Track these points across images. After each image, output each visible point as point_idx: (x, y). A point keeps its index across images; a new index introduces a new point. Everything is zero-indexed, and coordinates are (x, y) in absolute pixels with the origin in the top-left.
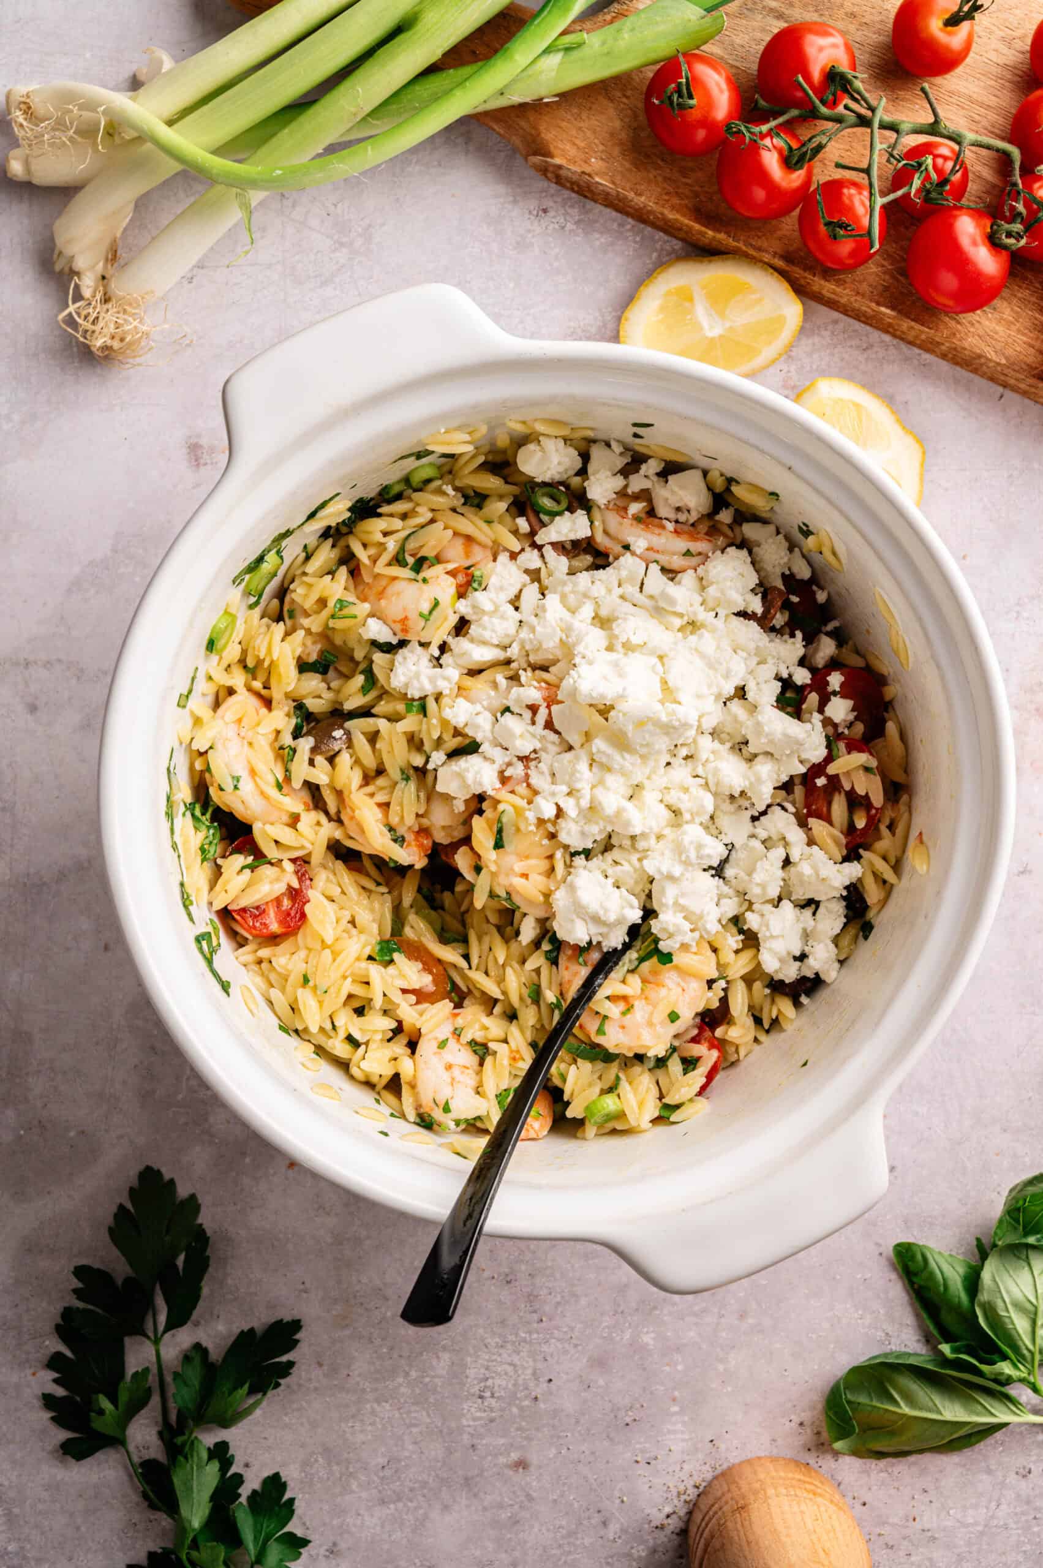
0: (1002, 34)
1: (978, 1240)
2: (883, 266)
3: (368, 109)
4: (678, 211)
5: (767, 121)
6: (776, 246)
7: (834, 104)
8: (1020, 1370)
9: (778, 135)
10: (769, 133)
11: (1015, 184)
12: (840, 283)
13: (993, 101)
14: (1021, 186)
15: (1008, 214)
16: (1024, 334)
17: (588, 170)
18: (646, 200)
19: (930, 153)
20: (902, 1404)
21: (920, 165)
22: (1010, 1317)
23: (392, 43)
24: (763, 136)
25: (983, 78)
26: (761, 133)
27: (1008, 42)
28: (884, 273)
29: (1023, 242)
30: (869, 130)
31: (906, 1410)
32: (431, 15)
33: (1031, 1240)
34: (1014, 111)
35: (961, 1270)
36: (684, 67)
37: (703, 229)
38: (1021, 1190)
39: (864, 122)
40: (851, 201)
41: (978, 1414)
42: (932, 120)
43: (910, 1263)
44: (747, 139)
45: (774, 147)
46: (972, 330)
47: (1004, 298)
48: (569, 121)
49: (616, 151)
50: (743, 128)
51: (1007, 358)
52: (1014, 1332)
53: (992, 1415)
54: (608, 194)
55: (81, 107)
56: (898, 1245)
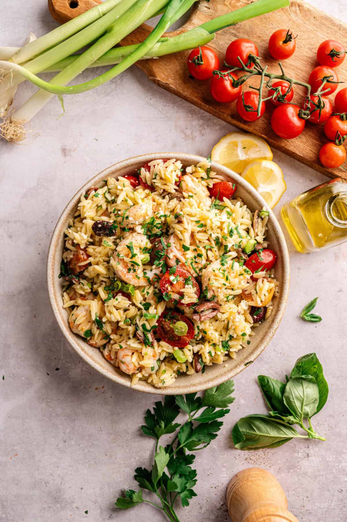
0: (309, 46)
1: (286, 376)
2: (264, 121)
3: (96, 58)
4: (197, 98)
5: (227, 71)
6: (229, 112)
7: (250, 67)
8: (296, 419)
9: (230, 76)
10: (228, 75)
11: (308, 98)
12: (249, 126)
13: (304, 69)
14: (310, 99)
15: (305, 107)
16: (309, 147)
17: (168, 82)
18: (187, 93)
19: (280, 85)
20: (257, 431)
21: (277, 89)
22: (294, 402)
23: (104, 37)
24: (225, 76)
25: (301, 61)
26: (224, 74)
27: (310, 49)
28: (264, 123)
29: (309, 117)
30: (261, 76)
31: (258, 433)
32: (117, 27)
33: (303, 376)
34: (311, 72)
35: (280, 385)
36: (201, 51)
37: (205, 105)
38: (301, 360)
39: (260, 73)
40: (254, 99)
41: (281, 434)
42: (281, 74)
43: (263, 383)
44: (220, 77)
45: (229, 80)
46: (292, 144)
47: (303, 134)
48: (162, 66)
49: (177, 77)
50: (218, 73)
51: (303, 154)
52: (295, 407)
53: (286, 434)
54: (174, 91)
55: (5, 69)
56: (259, 376)
